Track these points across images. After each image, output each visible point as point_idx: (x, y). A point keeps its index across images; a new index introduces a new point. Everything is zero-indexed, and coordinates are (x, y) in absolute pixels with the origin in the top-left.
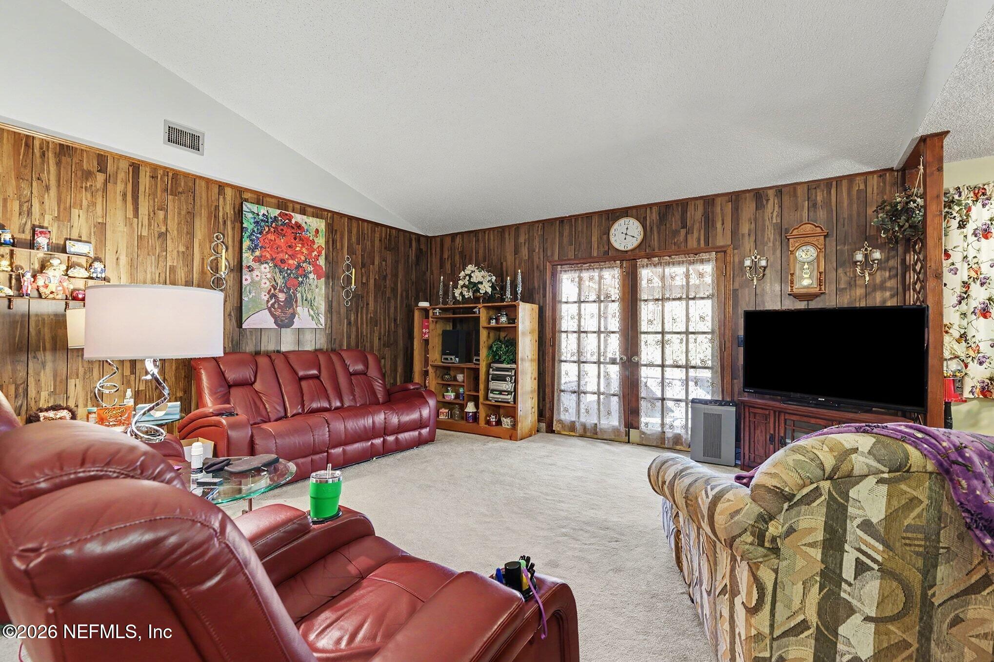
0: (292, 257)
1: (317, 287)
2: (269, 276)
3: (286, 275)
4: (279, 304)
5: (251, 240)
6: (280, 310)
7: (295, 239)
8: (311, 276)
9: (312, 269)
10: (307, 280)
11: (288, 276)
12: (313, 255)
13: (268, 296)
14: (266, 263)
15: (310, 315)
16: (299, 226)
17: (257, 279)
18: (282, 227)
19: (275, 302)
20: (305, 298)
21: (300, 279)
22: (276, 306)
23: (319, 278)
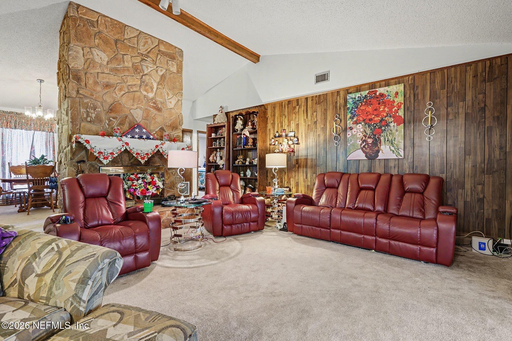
0: (377, 115)
1: (397, 131)
2: (362, 130)
3: (373, 128)
4: (368, 145)
5: (351, 113)
6: (369, 149)
7: (379, 104)
8: (392, 124)
9: (392, 120)
10: (389, 128)
11: (374, 128)
12: (393, 110)
13: (361, 142)
14: (360, 123)
15: (391, 150)
16: (382, 95)
17: (354, 133)
18: (370, 100)
19: (366, 145)
20: (387, 140)
21: (383, 128)
22: (366, 146)
23: (398, 125)
